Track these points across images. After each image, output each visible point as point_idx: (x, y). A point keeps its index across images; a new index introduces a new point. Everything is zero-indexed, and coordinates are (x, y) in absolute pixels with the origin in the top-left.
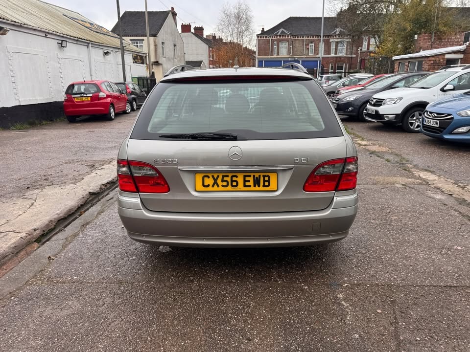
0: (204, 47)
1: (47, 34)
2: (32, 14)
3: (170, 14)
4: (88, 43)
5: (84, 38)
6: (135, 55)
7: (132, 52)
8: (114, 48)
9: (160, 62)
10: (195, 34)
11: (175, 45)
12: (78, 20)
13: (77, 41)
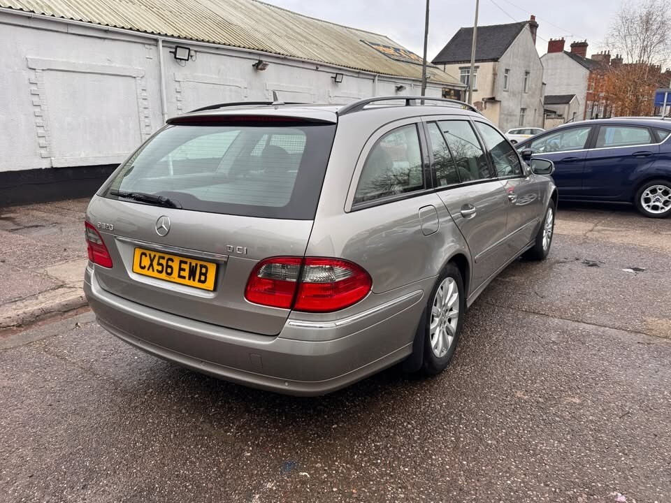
0: (582, 73)
1: (318, 66)
2: (312, 42)
3: (527, 26)
4: (375, 76)
5: (371, 70)
6: (447, 90)
7: (443, 85)
8: (413, 80)
9: (497, 99)
10: (571, 55)
11: (527, 73)
12: (378, 45)
13: (359, 73)
